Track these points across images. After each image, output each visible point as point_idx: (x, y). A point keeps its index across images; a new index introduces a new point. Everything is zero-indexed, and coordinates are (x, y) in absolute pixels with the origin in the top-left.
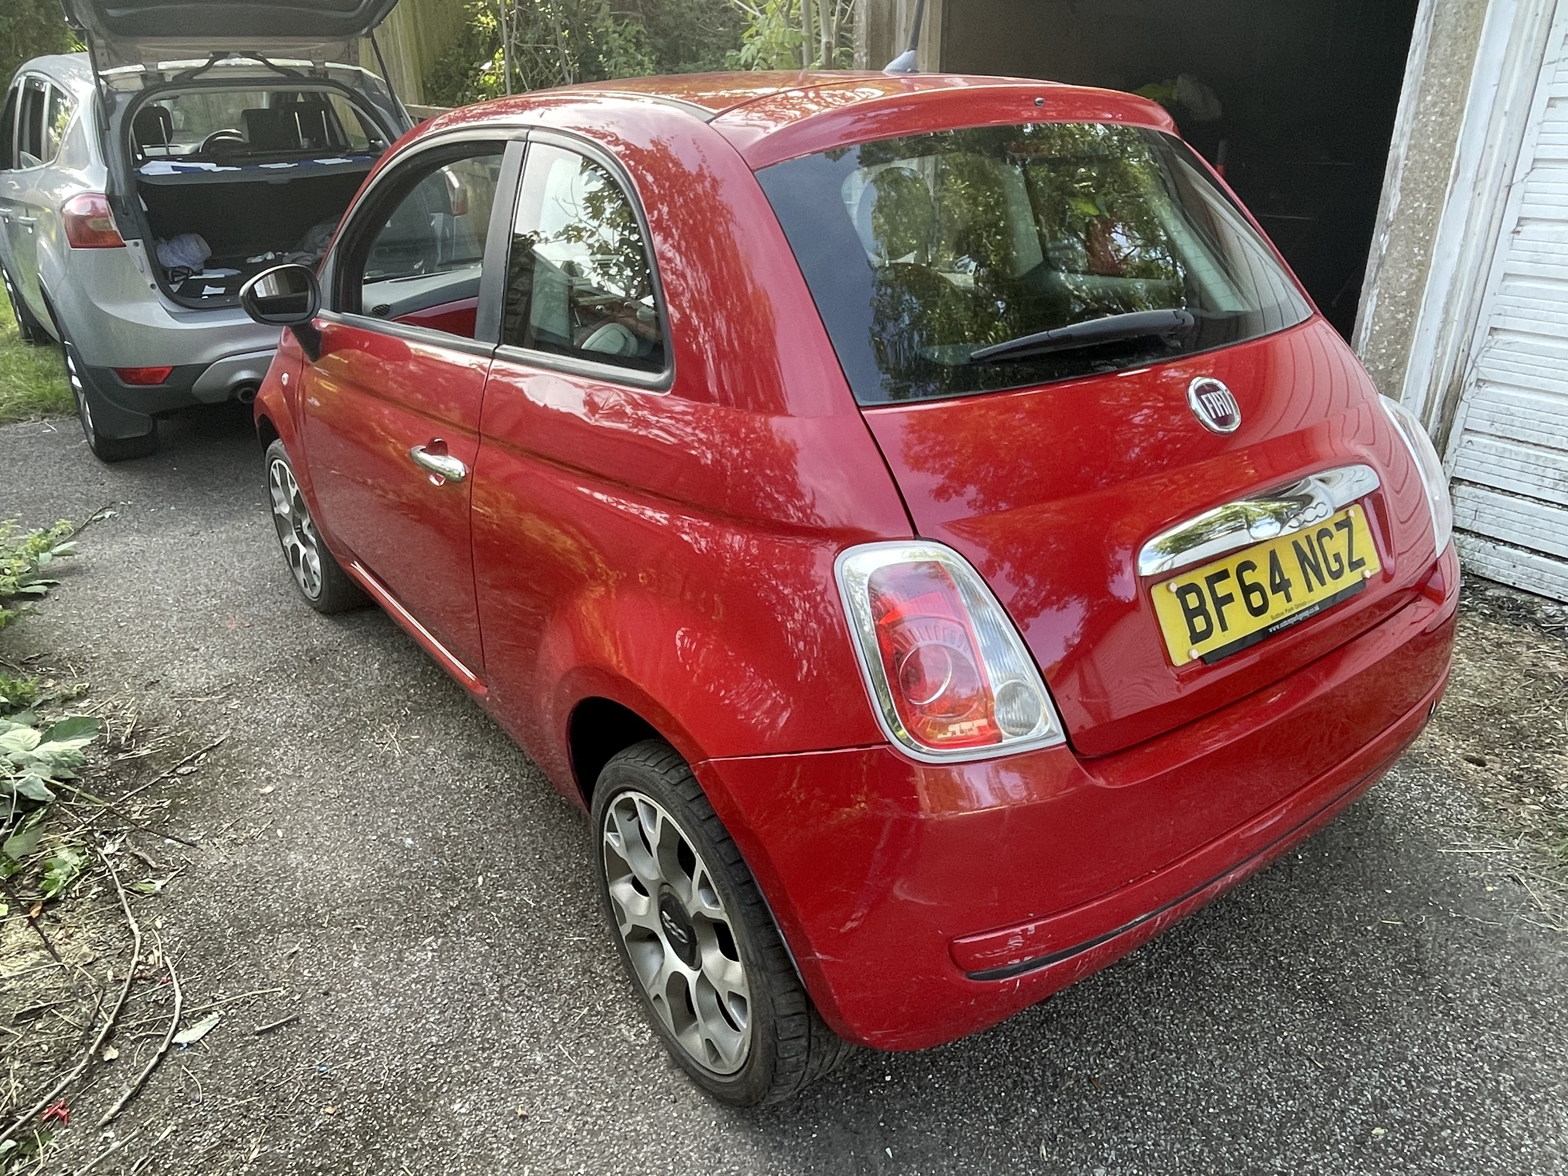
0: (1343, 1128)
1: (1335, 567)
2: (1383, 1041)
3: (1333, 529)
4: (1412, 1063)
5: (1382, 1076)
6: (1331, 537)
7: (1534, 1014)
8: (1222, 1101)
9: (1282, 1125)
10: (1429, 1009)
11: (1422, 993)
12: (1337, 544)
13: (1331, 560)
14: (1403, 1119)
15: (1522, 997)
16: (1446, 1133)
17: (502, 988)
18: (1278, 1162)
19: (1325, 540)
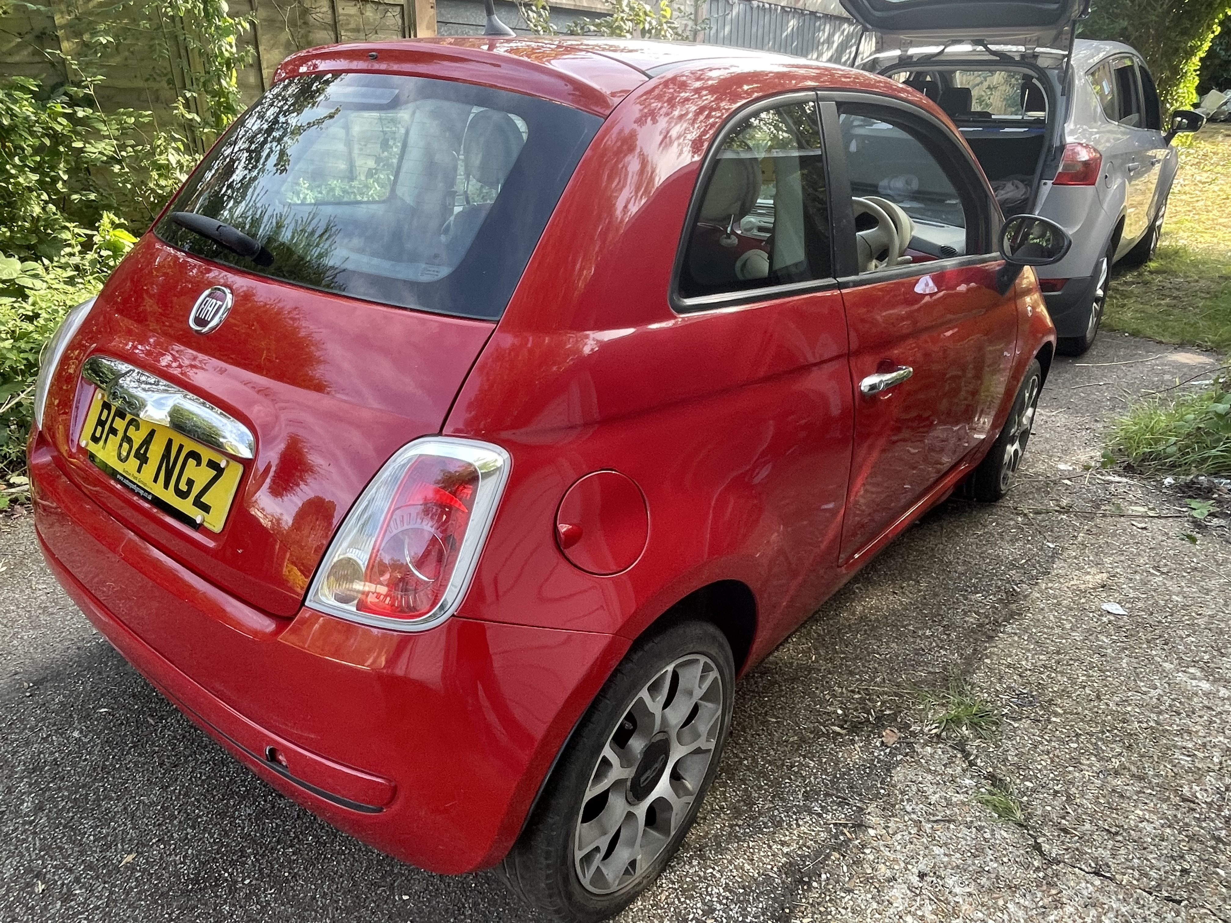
1: (183, 487)
6: (199, 464)
12: (200, 474)
13: (185, 479)
19: (191, 462)
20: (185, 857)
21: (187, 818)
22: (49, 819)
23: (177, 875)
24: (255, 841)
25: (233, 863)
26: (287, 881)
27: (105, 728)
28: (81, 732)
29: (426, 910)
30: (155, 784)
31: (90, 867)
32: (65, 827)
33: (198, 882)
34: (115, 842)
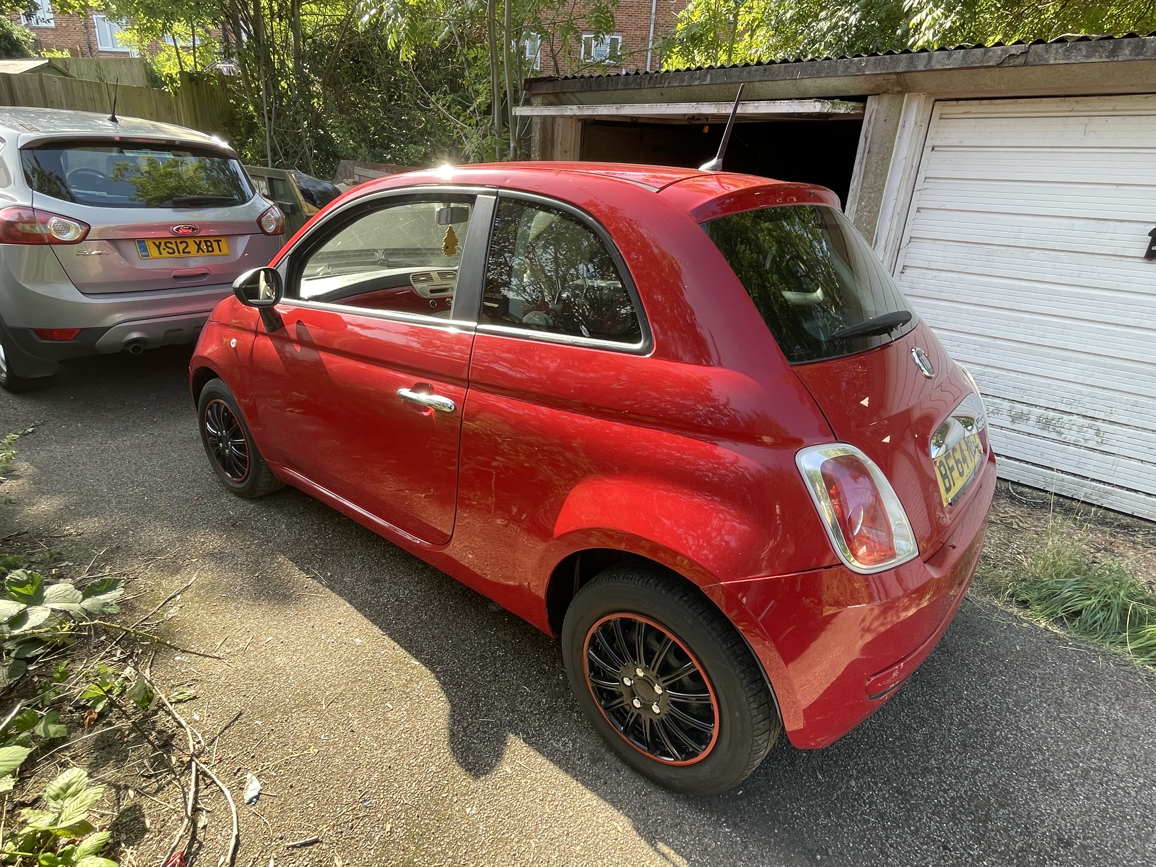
0: (953, 738)
2: (949, 690)
4: (966, 699)
5: (957, 708)
7: (1006, 666)
8: (893, 734)
9: (925, 742)
10: (961, 671)
11: (953, 663)
14: (977, 729)
15: (997, 659)
16: (998, 733)
17: (465, 729)
18: (933, 762)
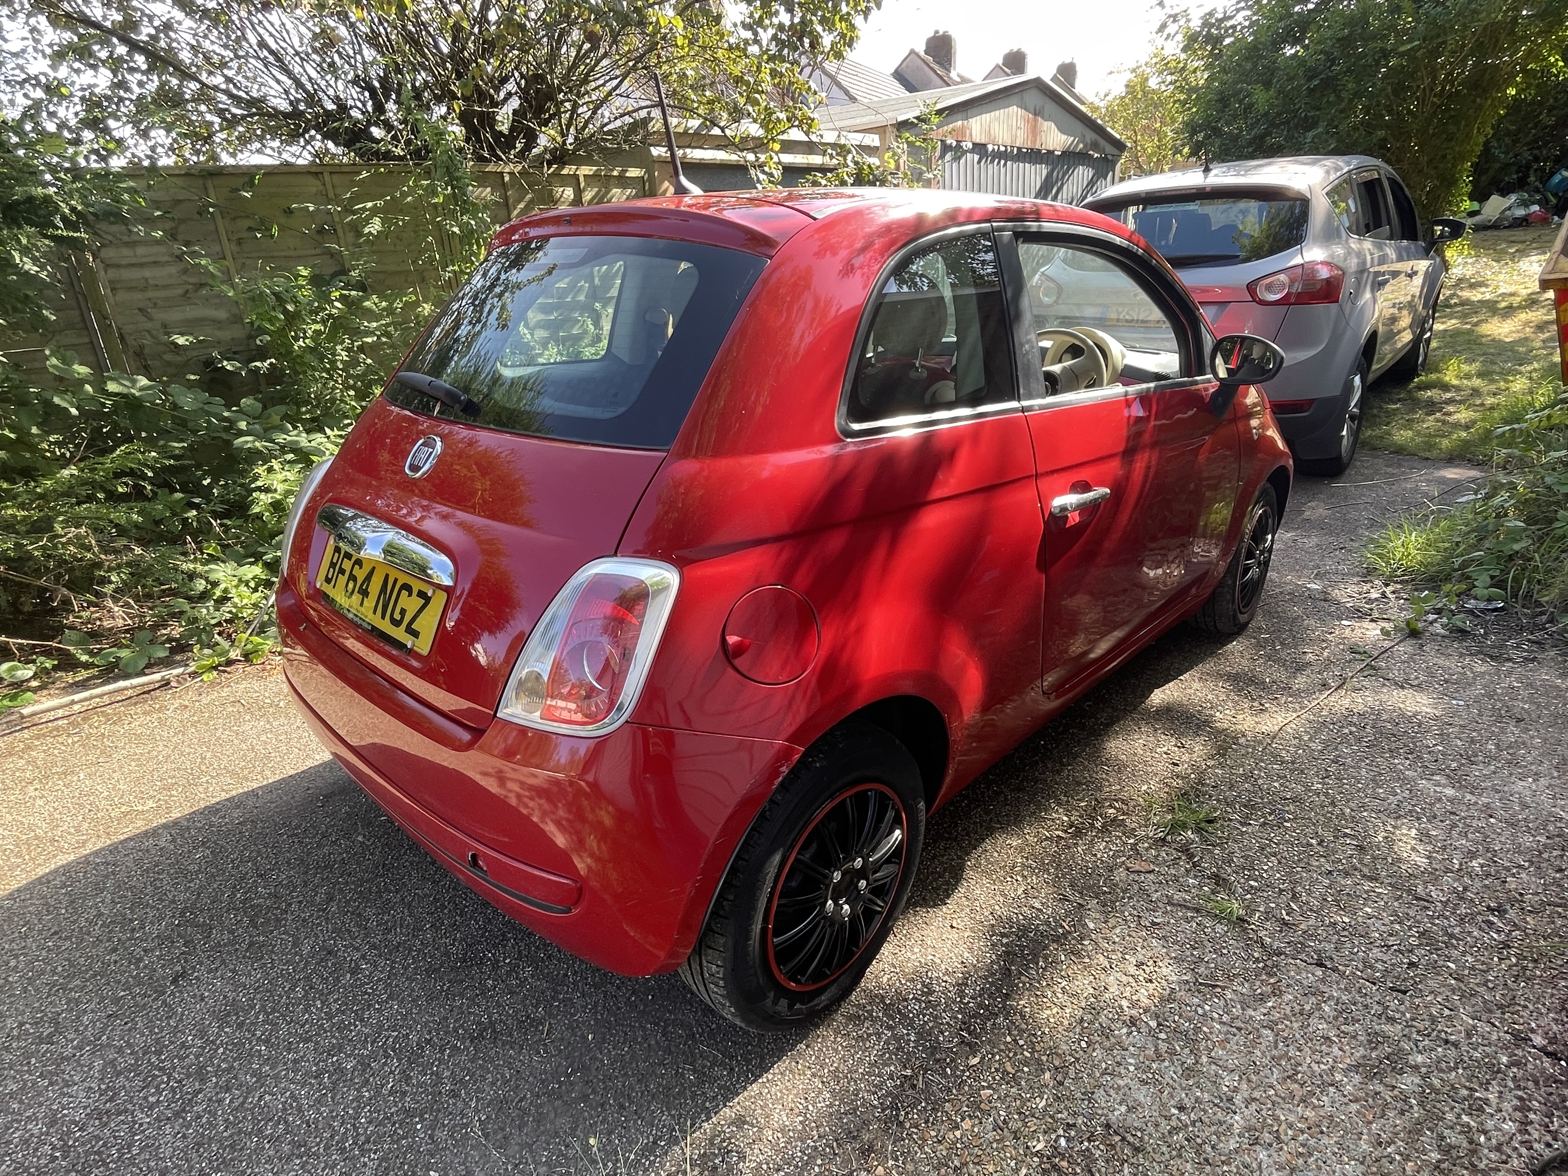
1: (397, 616)
3: (415, 592)
6: (410, 595)
12: (411, 604)
13: (398, 610)
19: (404, 593)
20: (454, 940)
21: (455, 909)
22: (338, 908)
23: (447, 954)
24: (515, 928)
25: (495, 946)
26: (543, 961)
27: (385, 833)
28: (364, 836)
29: (666, 987)
30: (428, 879)
31: (374, 947)
32: (352, 914)
33: (465, 961)
34: (394, 926)
